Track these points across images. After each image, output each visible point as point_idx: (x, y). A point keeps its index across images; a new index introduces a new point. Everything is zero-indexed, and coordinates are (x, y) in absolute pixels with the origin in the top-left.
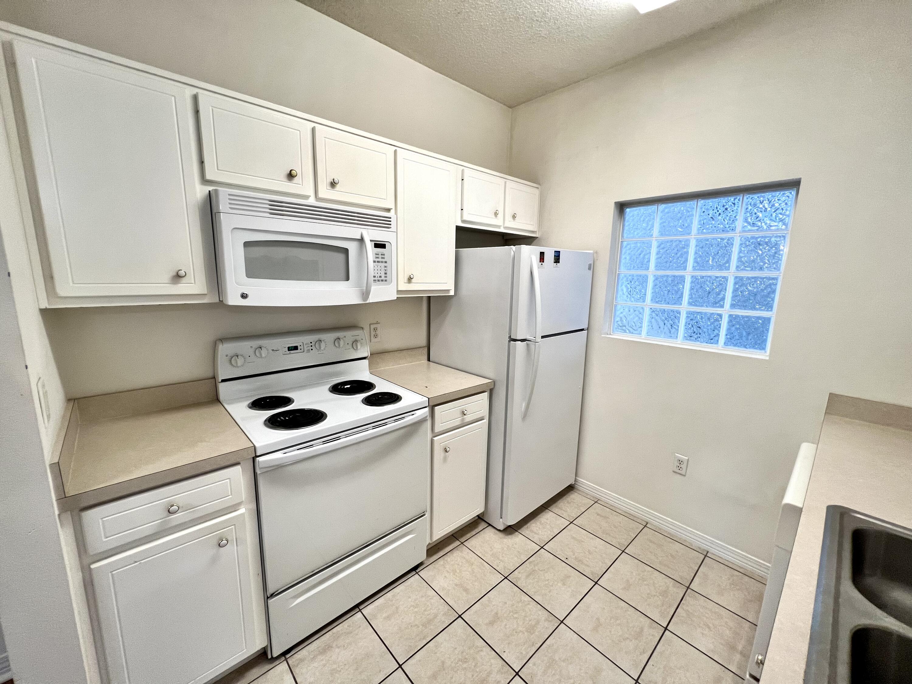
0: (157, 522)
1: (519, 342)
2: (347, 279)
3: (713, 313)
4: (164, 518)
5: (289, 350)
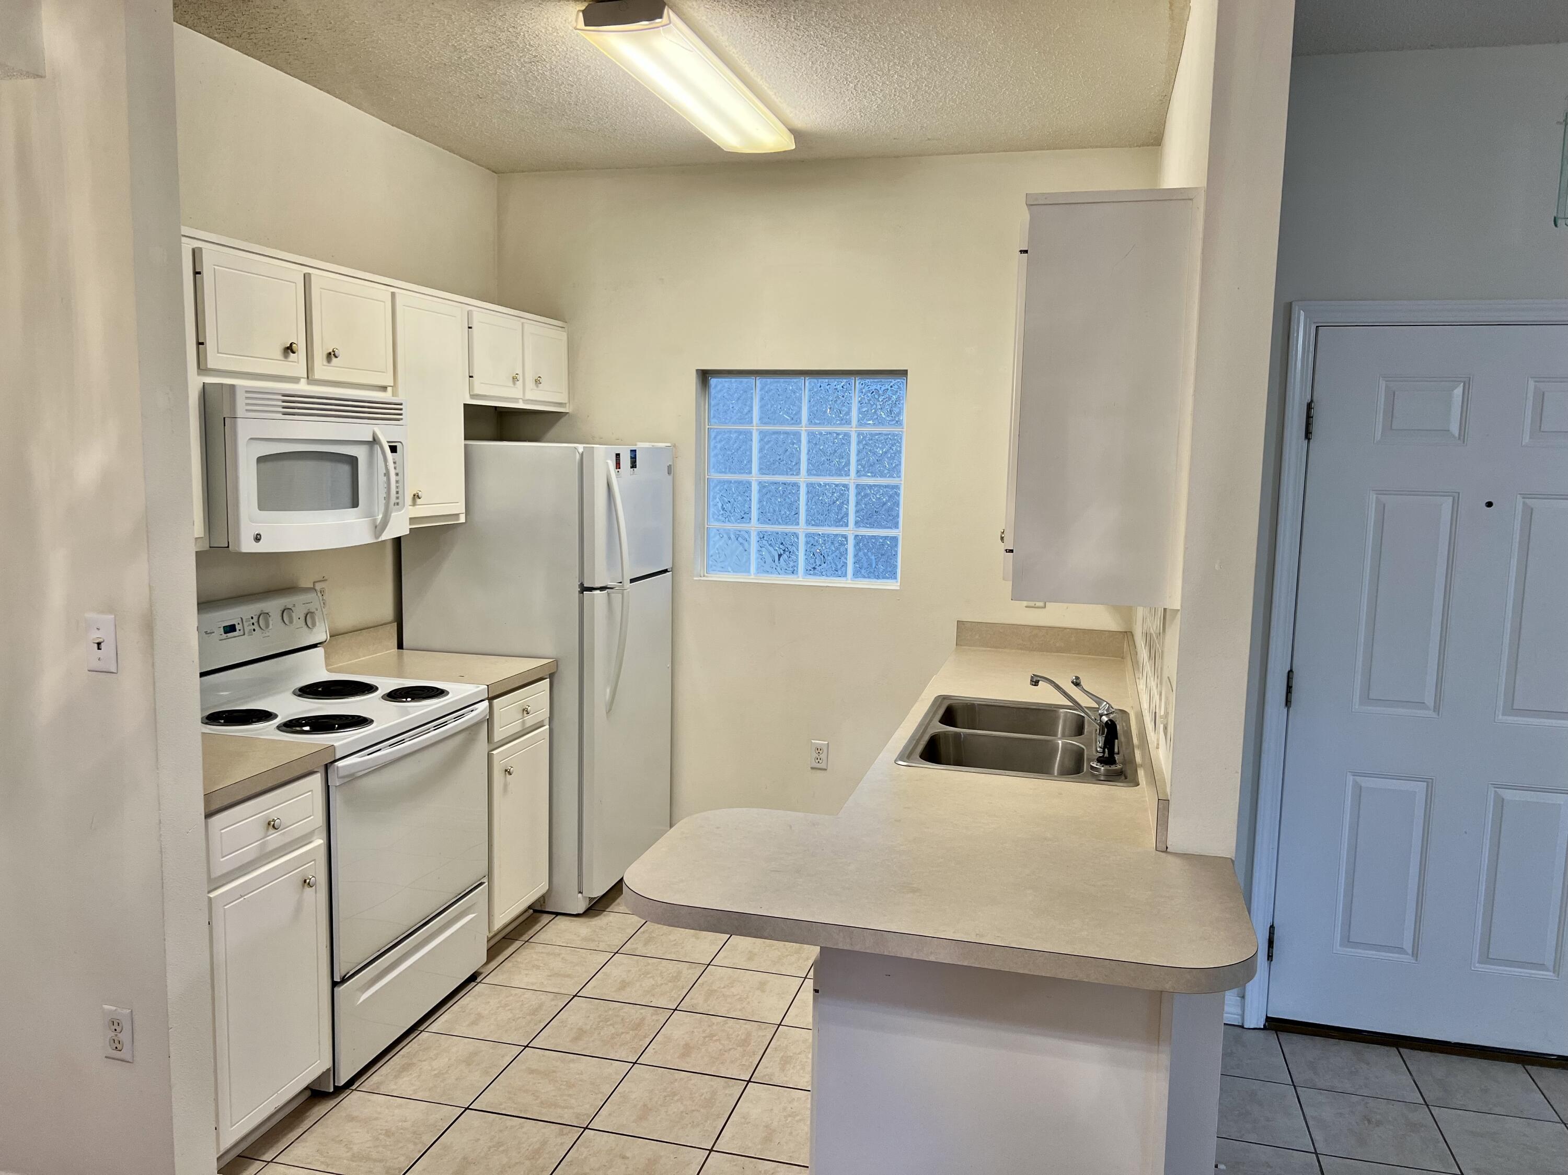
0: (256, 844)
1: (598, 592)
2: (355, 504)
3: (837, 535)
4: (261, 839)
5: (226, 633)
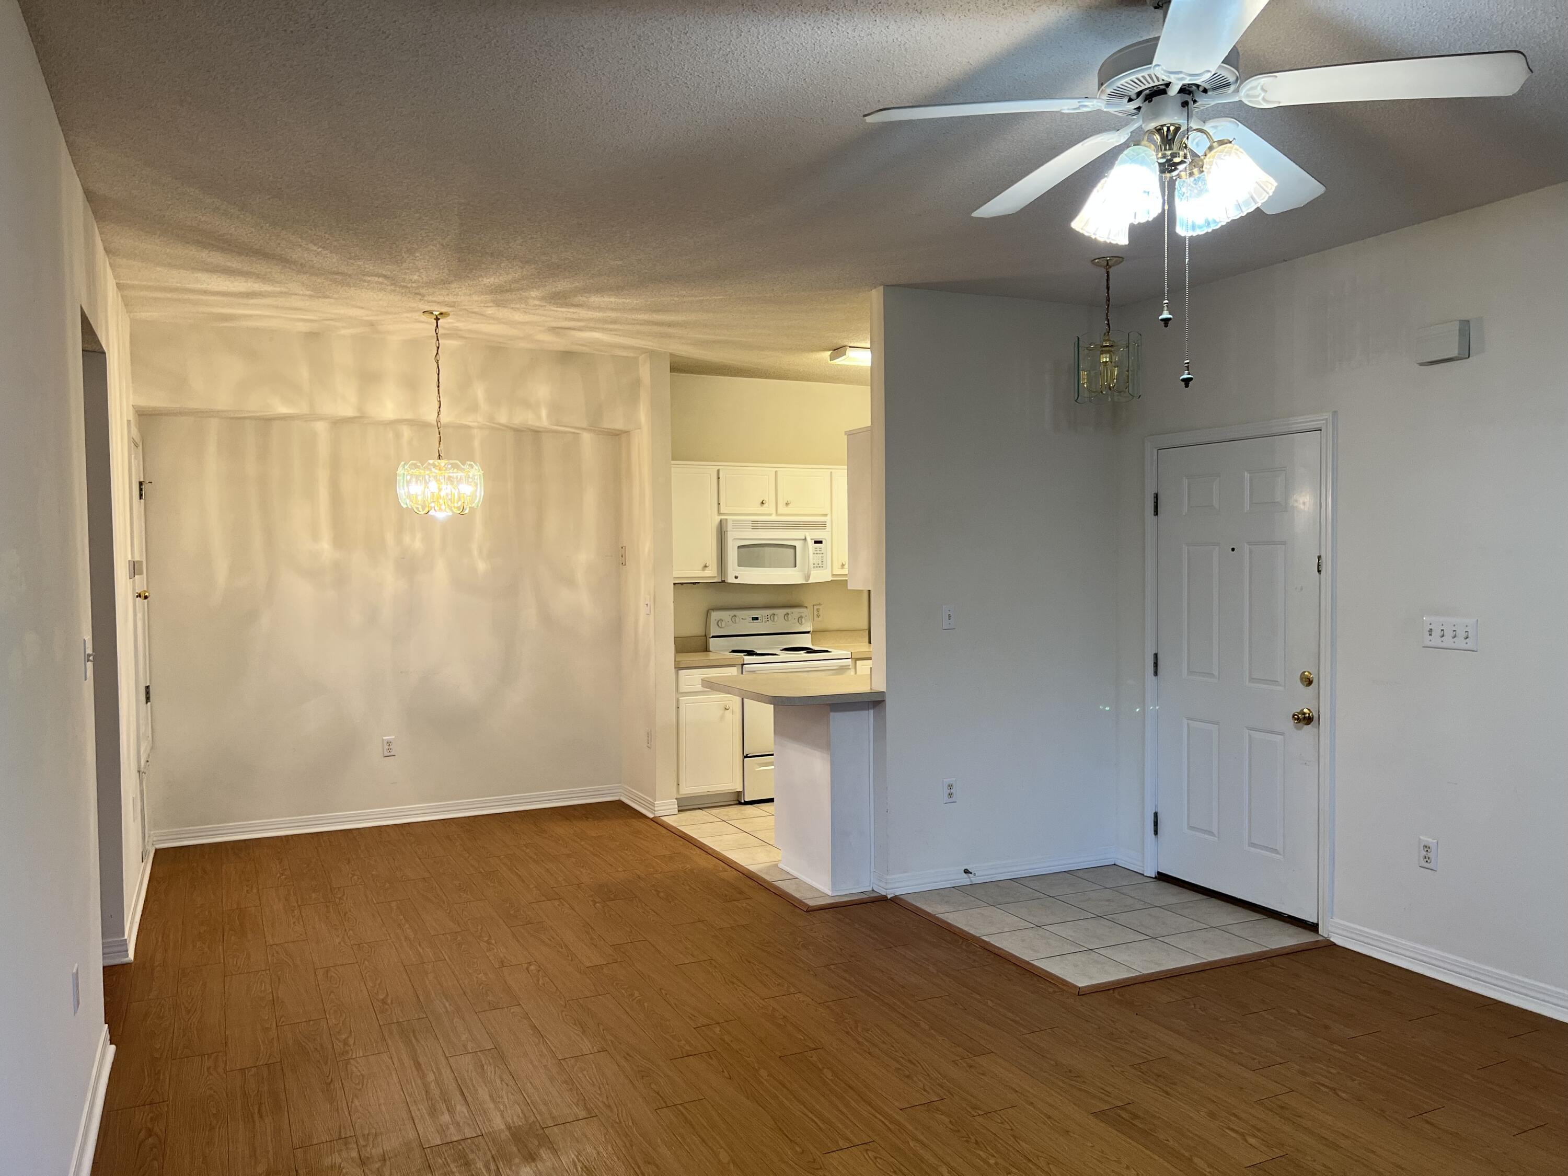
2: (795, 565)
5: (752, 620)
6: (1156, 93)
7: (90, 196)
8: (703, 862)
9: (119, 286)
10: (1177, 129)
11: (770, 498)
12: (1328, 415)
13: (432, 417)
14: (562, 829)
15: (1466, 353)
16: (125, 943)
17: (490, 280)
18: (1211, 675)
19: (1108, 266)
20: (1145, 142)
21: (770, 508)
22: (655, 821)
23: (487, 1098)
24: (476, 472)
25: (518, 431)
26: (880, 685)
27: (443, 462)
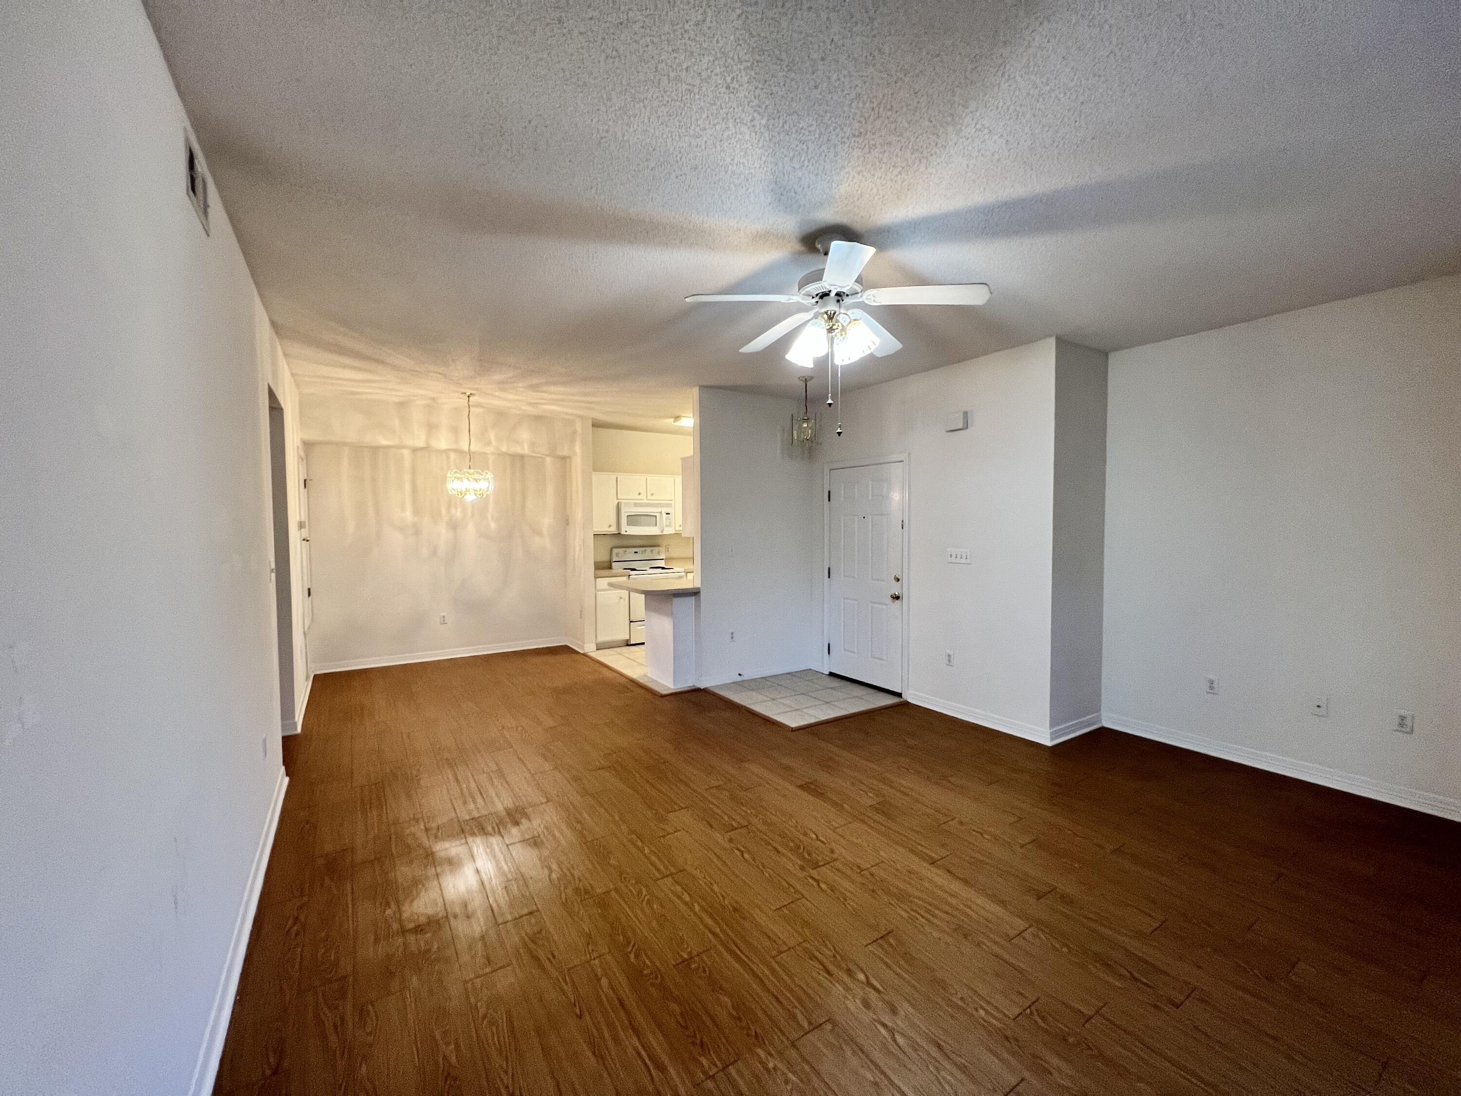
2: (657, 526)
5: (634, 553)
6: (825, 295)
7: (274, 324)
8: (608, 674)
9: (293, 375)
10: (834, 314)
11: (643, 491)
12: (906, 455)
13: (466, 448)
14: (538, 660)
15: (966, 427)
16: (295, 724)
17: (498, 377)
18: (854, 577)
19: (806, 381)
20: (820, 318)
21: (643, 496)
22: (585, 655)
23: (494, 795)
24: (490, 475)
25: (513, 456)
26: (698, 584)
27: (472, 471)
